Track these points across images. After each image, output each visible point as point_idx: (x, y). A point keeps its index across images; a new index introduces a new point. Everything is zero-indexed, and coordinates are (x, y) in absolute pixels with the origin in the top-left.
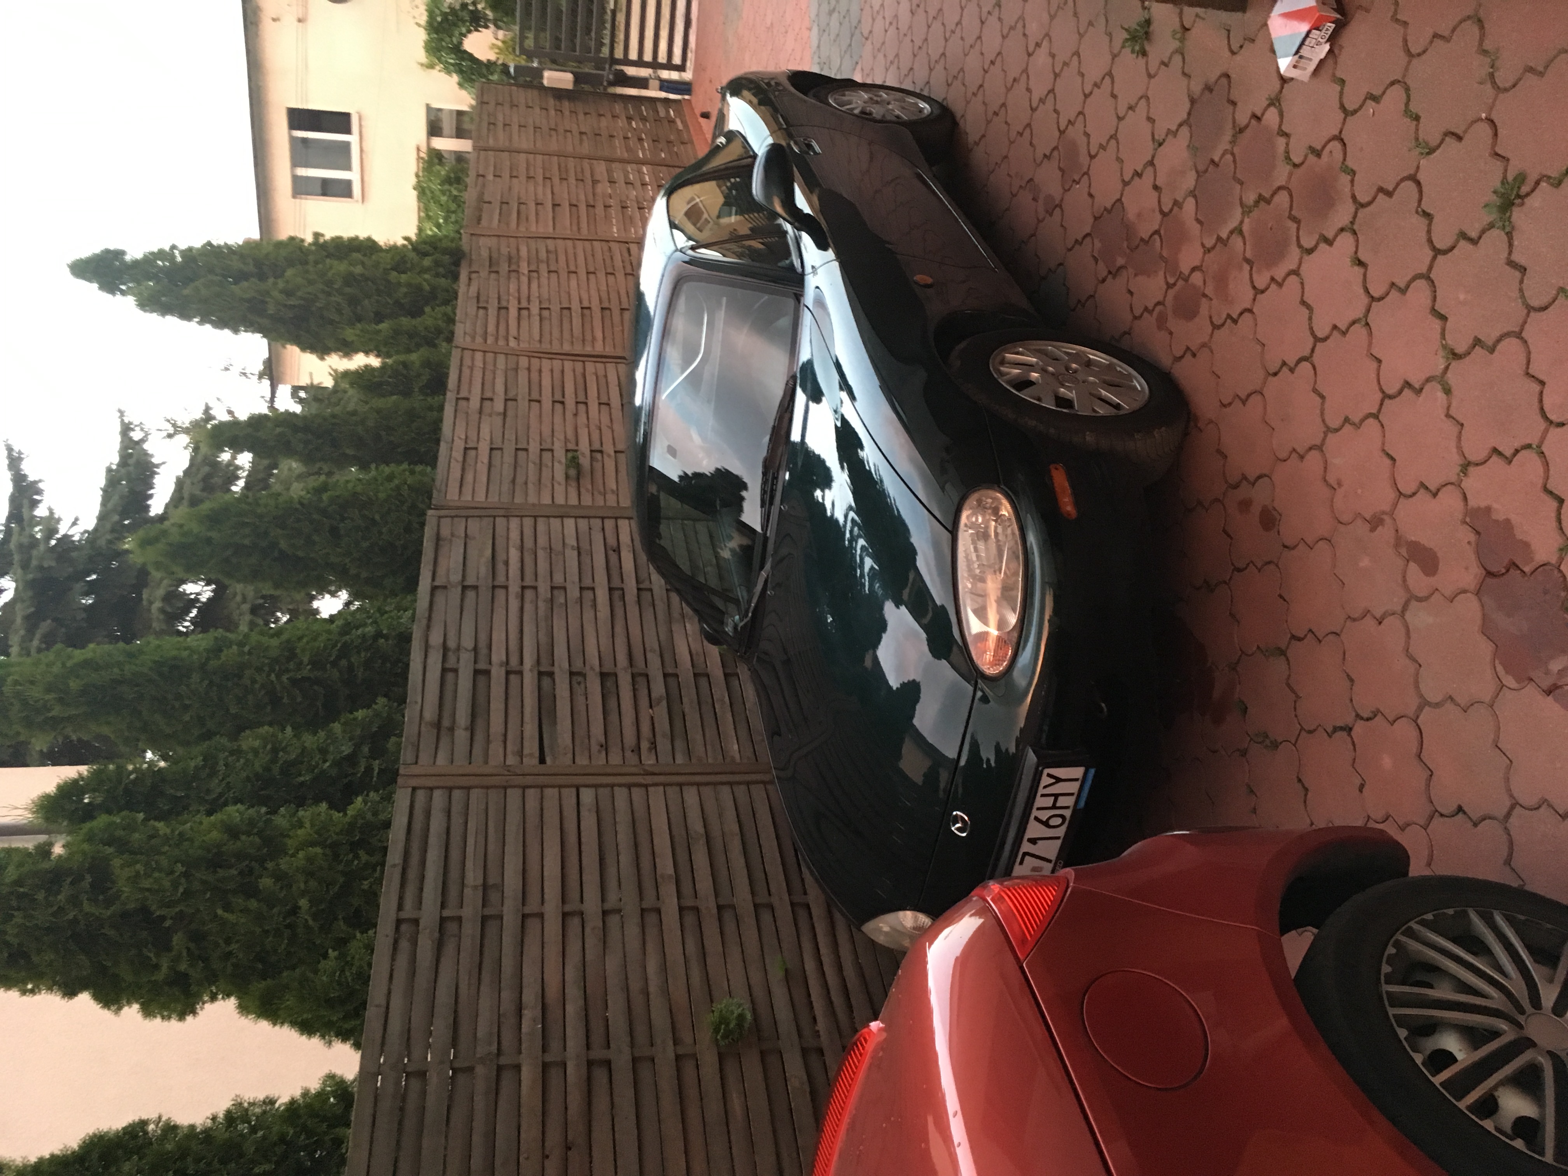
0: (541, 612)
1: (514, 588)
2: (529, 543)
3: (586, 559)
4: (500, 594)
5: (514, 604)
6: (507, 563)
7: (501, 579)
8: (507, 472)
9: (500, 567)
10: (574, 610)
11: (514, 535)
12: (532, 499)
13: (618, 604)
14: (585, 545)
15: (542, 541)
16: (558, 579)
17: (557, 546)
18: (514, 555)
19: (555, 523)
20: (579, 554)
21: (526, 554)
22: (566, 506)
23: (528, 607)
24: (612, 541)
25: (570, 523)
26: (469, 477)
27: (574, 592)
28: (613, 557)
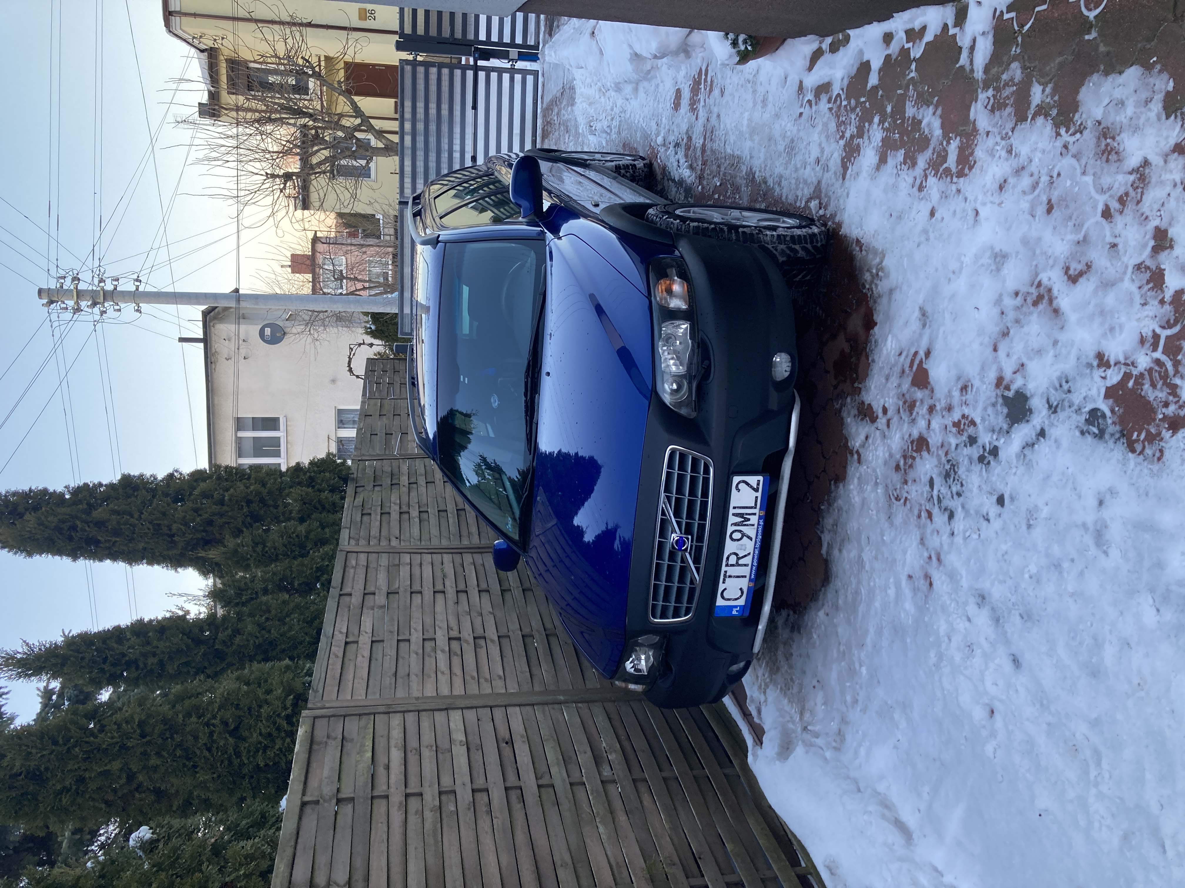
0: (428, 825)
1: (396, 798)
2: (413, 743)
3: (477, 756)
4: (380, 807)
5: (397, 817)
6: (388, 768)
7: (381, 788)
8: (389, 664)
9: (381, 771)
10: (465, 817)
11: (396, 734)
12: (416, 692)
13: (517, 806)
14: (474, 740)
15: (427, 737)
16: (446, 782)
17: (444, 744)
18: (396, 755)
19: (440, 717)
20: (468, 749)
21: (410, 755)
22: (451, 696)
23: (413, 820)
24: (503, 732)
25: (456, 716)
26: (349, 675)
27: (465, 795)
28: (507, 751)
